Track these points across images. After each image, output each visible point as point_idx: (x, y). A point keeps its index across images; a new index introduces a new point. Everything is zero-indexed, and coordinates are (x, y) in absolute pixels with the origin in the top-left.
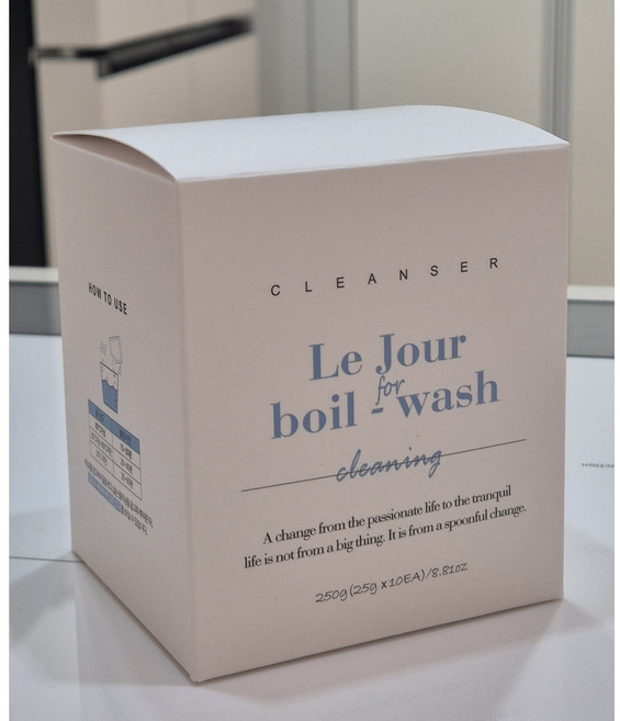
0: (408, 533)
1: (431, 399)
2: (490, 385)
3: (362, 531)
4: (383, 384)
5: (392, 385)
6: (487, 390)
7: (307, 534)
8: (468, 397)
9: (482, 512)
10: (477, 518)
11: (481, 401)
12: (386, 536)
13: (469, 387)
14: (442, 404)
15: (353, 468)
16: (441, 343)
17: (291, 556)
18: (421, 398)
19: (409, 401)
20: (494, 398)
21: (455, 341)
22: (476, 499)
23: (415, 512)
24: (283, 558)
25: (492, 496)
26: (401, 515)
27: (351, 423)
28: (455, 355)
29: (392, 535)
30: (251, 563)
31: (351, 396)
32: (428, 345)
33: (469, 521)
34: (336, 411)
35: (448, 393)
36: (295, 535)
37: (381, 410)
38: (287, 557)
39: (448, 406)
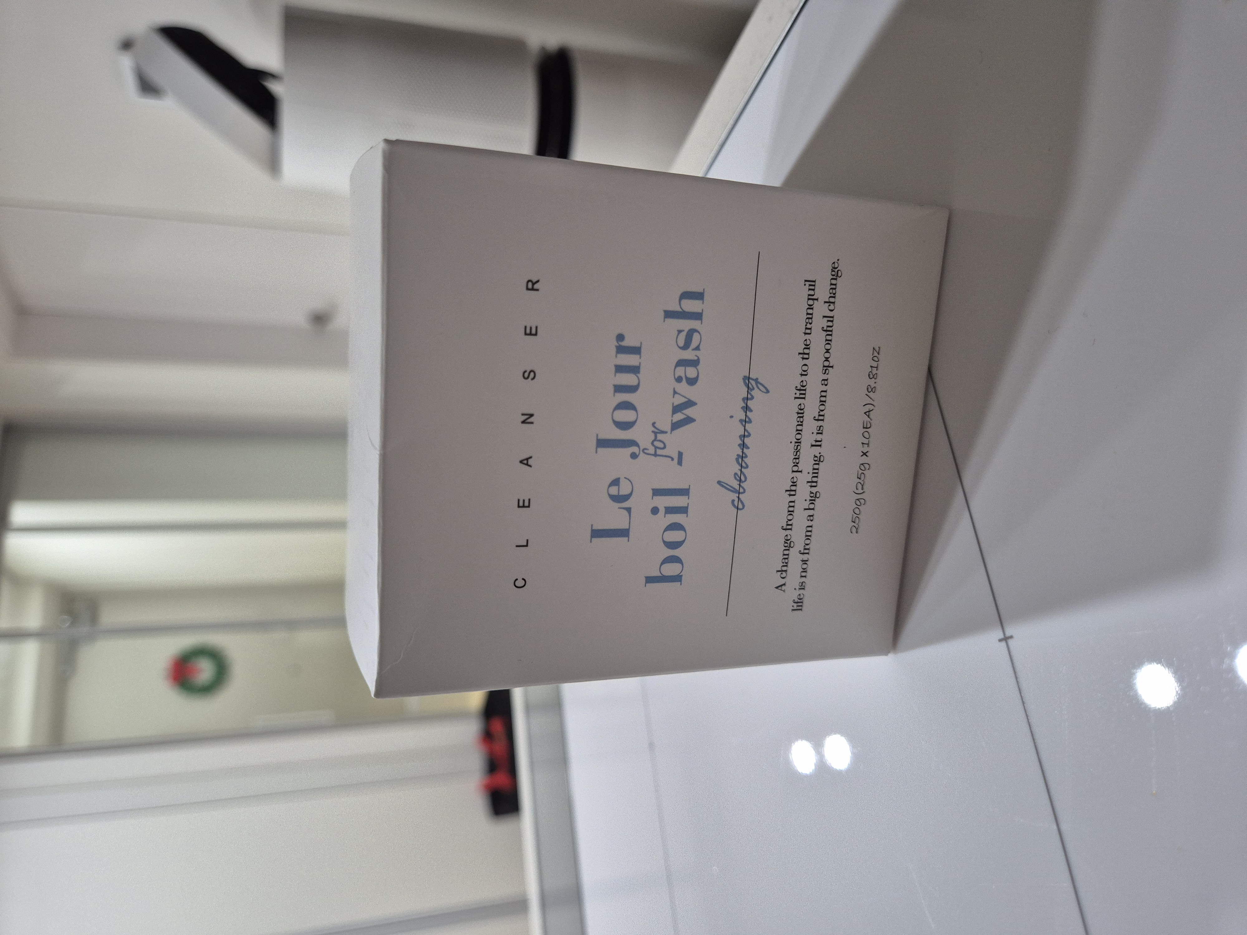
0: (820, 423)
1: (683, 387)
2: (684, 302)
3: (803, 479)
4: (652, 450)
5: (655, 440)
6: (690, 306)
7: (788, 544)
8: (691, 333)
9: (824, 323)
10: (828, 331)
11: (698, 316)
12: (816, 451)
13: (680, 332)
14: (691, 372)
15: (734, 491)
16: (620, 369)
17: (805, 562)
18: (679, 400)
19: (679, 416)
20: (699, 296)
21: (621, 350)
22: (808, 331)
23: (801, 413)
24: (804, 570)
25: (810, 307)
26: (799, 432)
27: (684, 492)
28: (636, 350)
29: (817, 444)
30: (799, 604)
31: (657, 492)
32: (619, 389)
33: (828, 342)
34: (670, 510)
35: (681, 363)
36: (786, 557)
37: (680, 455)
38: (805, 566)
39: (695, 363)
